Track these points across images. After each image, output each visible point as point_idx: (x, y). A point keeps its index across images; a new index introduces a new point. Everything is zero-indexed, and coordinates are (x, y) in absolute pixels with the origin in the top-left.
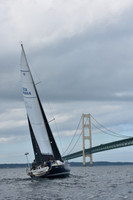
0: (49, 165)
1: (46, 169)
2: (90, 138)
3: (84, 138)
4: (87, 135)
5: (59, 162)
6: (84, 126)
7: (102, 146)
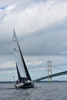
1: (22, 84)
2: (51, 71)
3: (49, 71)
4: (50, 70)
5: (29, 81)
6: (49, 66)
7: (55, 74)
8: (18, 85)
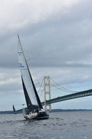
0: (37, 111)
1: (36, 114)
2: (49, 93)
3: (46, 93)
4: (47, 91)
6: (46, 85)
7: (59, 98)
8: (29, 116)
